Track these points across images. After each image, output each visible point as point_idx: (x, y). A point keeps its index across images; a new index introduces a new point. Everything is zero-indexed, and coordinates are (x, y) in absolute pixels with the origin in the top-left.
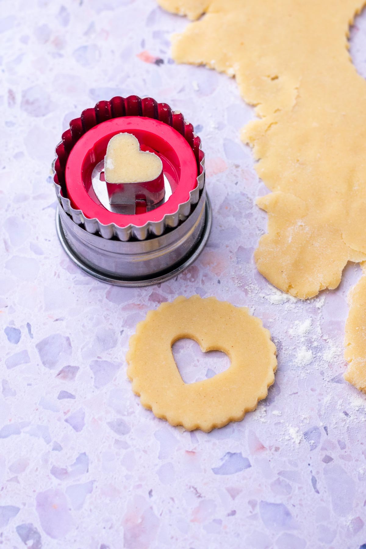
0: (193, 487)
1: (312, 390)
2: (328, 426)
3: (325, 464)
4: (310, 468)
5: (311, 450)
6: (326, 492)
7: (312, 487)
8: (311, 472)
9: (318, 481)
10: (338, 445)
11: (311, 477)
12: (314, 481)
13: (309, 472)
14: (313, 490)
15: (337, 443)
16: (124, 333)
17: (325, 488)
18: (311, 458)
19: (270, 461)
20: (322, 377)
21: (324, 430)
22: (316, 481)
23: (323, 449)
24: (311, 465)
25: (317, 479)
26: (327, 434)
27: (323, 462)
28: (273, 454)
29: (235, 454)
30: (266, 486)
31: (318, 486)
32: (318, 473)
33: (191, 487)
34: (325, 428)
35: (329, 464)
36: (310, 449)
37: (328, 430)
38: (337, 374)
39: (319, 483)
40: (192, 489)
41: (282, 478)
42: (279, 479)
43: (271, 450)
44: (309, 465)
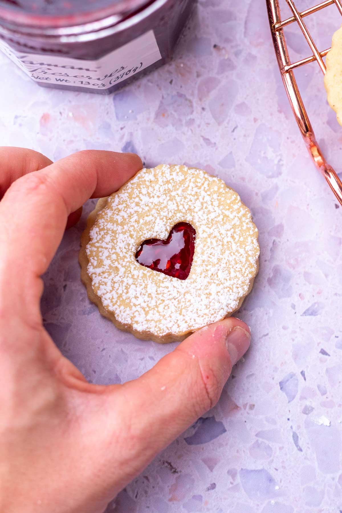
0: (167, 462)
1: (284, 328)
2: (305, 370)
3: (305, 416)
4: (290, 423)
5: (289, 402)
6: (309, 448)
7: (294, 445)
8: (291, 427)
9: (299, 437)
10: (318, 392)
11: (292, 434)
12: (295, 437)
13: (289, 428)
14: (295, 448)
15: (317, 388)
16: (67, 288)
17: (308, 444)
18: (289, 411)
19: (245, 422)
20: (293, 311)
21: (301, 375)
22: (298, 437)
23: (302, 398)
24: (290, 419)
25: (298, 435)
26: (305, 379)
27: (303, 414)
28: (248, 413)
29: (207, 418)
30: (244, 451)
31: (300, 443)
32: (299, 427)
33: (165, 463)
34: (303, 373)
35: (309, 415)
36: (287, 402)
37: (306, 374)
38: (310, 305)
39: (301, 439)
40: (166, 464)
41: (260, 440)
42: (257, 441)
43: (245, 409)
44: (288, 419)
